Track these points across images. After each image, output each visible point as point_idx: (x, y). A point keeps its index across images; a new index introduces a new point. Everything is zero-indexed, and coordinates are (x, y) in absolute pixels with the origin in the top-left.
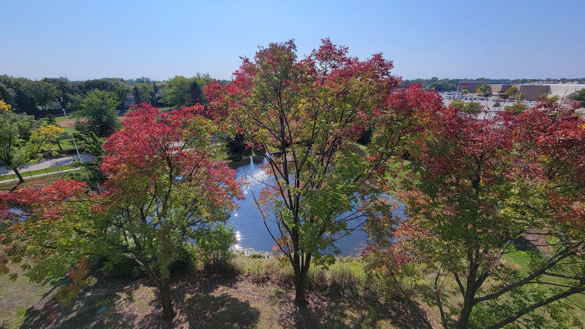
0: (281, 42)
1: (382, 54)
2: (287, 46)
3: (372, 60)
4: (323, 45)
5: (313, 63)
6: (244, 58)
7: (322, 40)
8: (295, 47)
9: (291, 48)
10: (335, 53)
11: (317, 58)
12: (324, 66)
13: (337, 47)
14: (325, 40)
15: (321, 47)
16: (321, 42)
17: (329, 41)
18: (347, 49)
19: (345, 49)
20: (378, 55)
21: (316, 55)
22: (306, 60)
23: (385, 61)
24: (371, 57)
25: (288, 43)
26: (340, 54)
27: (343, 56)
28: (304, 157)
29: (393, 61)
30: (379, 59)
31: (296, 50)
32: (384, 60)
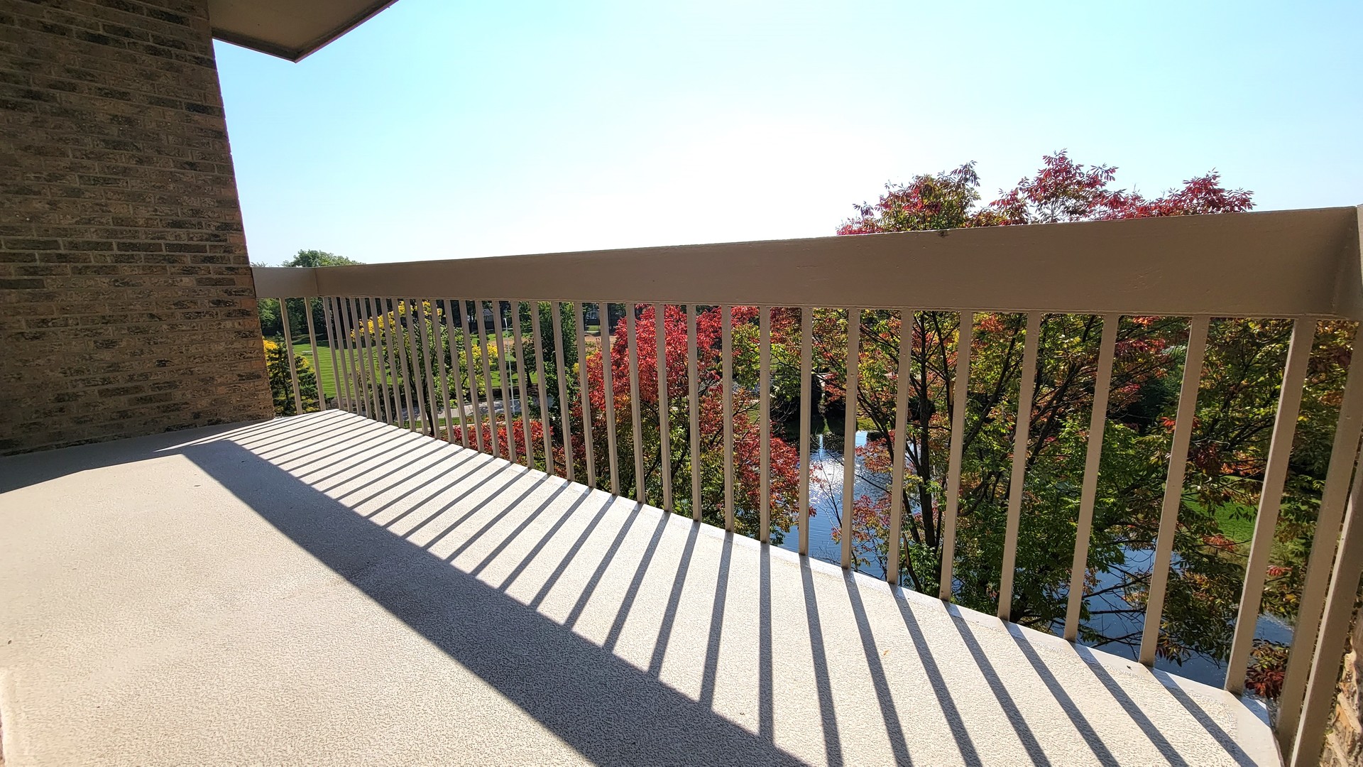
0: (941, 171)
1: (1215, 177)
2: (956, 178)
3: (1183, 194)
4: (1046, 167)
5: (1021, 207)
6: (862, 205)
7: (1045, 157)
8: (976, 178)
9: (966, 180)
10: (1079, 183)
11: (1030, 197)
12: (1049, 212)
13: (1083, 170)
14: (1054, 156)
15: (1042, 172)
16: (1044, 161)
17: (1063, 159)
18: (1113, 170)
19: (1106, 172)
20: (1204, 180)
21: (1029, 190)
22: (1003, 201)
23: (1225, 194)
24: (1183, 187)
25: (960, 172)
26: (1094, 182)
27: (1101, 189)
28: (975, 423)
29: (1250, 193)
30: (1206, 188)
31: (978, 184)
32: (1222, 190)
